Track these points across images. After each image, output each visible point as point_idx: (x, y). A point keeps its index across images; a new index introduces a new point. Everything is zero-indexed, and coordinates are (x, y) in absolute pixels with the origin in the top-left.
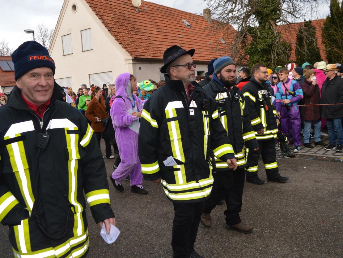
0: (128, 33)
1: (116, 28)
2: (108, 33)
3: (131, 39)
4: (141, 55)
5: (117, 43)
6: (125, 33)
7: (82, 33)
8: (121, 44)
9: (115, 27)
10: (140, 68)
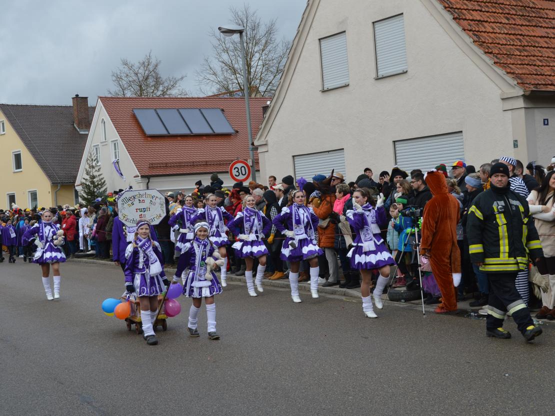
0: (507, 22)
1: (473, 10)
2: (454, 24)
3: (518, 39)
4: (550, 83)
5: (480, 51)
6: (501, 23)
7: (376, 29)
8: (491, 53)
9: (470, 7)
10: (547, 120)
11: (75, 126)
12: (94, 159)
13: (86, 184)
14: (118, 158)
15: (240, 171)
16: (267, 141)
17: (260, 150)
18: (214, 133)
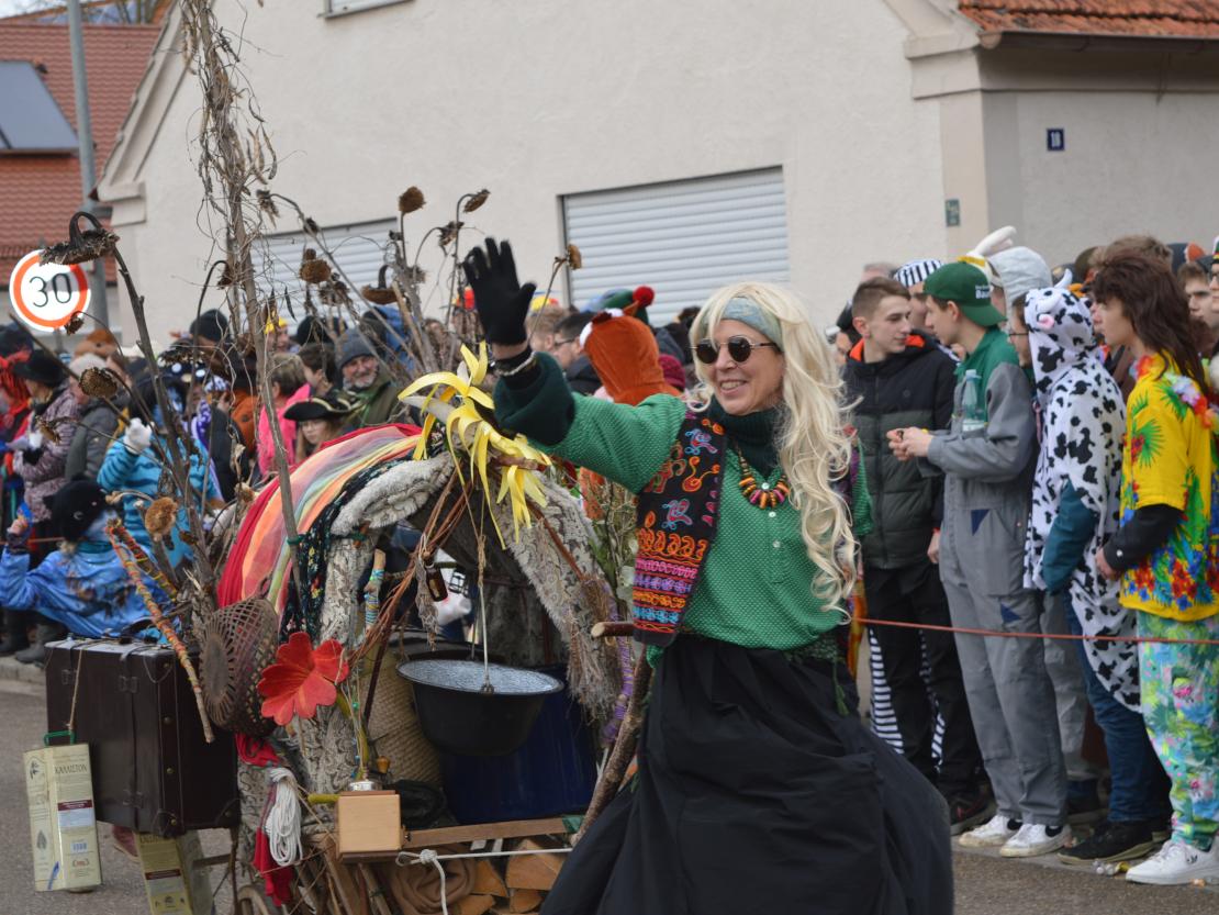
4: (1073, 6)
10: (1061, 132)
15: (49, 290)
16: (142, 186)
17: (118, 217)
18: (9, 147)
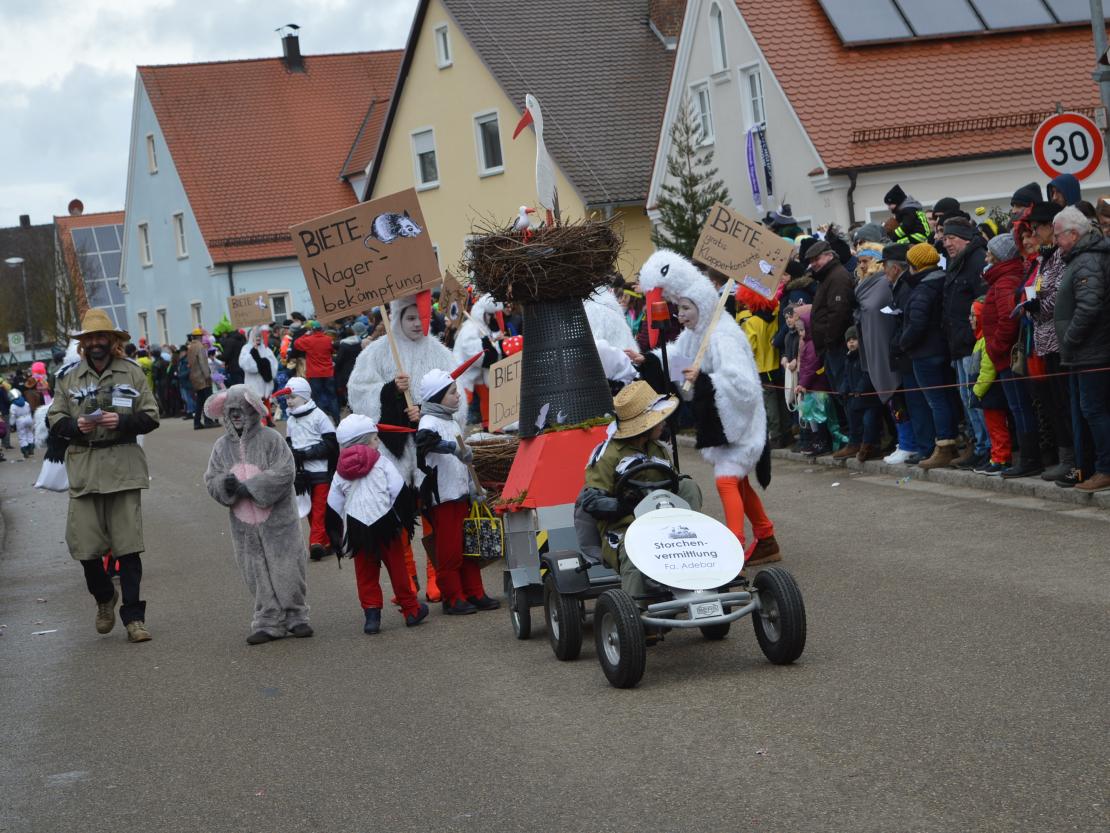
11: (653, 26)
12: (693, 126)
13: (671, 204)
14: (762, 121)
15: (1067, 148)
18: (1058, 22)
